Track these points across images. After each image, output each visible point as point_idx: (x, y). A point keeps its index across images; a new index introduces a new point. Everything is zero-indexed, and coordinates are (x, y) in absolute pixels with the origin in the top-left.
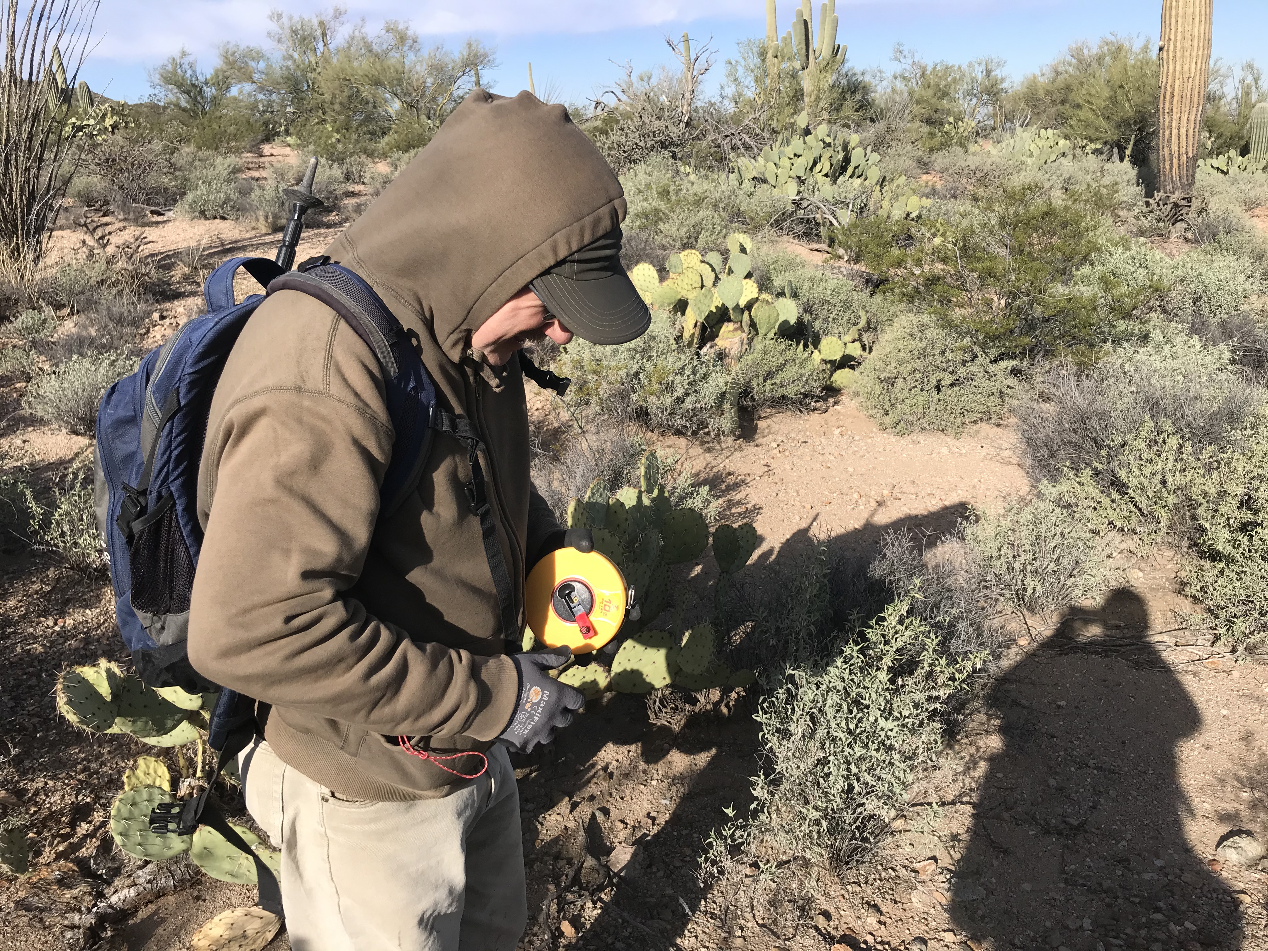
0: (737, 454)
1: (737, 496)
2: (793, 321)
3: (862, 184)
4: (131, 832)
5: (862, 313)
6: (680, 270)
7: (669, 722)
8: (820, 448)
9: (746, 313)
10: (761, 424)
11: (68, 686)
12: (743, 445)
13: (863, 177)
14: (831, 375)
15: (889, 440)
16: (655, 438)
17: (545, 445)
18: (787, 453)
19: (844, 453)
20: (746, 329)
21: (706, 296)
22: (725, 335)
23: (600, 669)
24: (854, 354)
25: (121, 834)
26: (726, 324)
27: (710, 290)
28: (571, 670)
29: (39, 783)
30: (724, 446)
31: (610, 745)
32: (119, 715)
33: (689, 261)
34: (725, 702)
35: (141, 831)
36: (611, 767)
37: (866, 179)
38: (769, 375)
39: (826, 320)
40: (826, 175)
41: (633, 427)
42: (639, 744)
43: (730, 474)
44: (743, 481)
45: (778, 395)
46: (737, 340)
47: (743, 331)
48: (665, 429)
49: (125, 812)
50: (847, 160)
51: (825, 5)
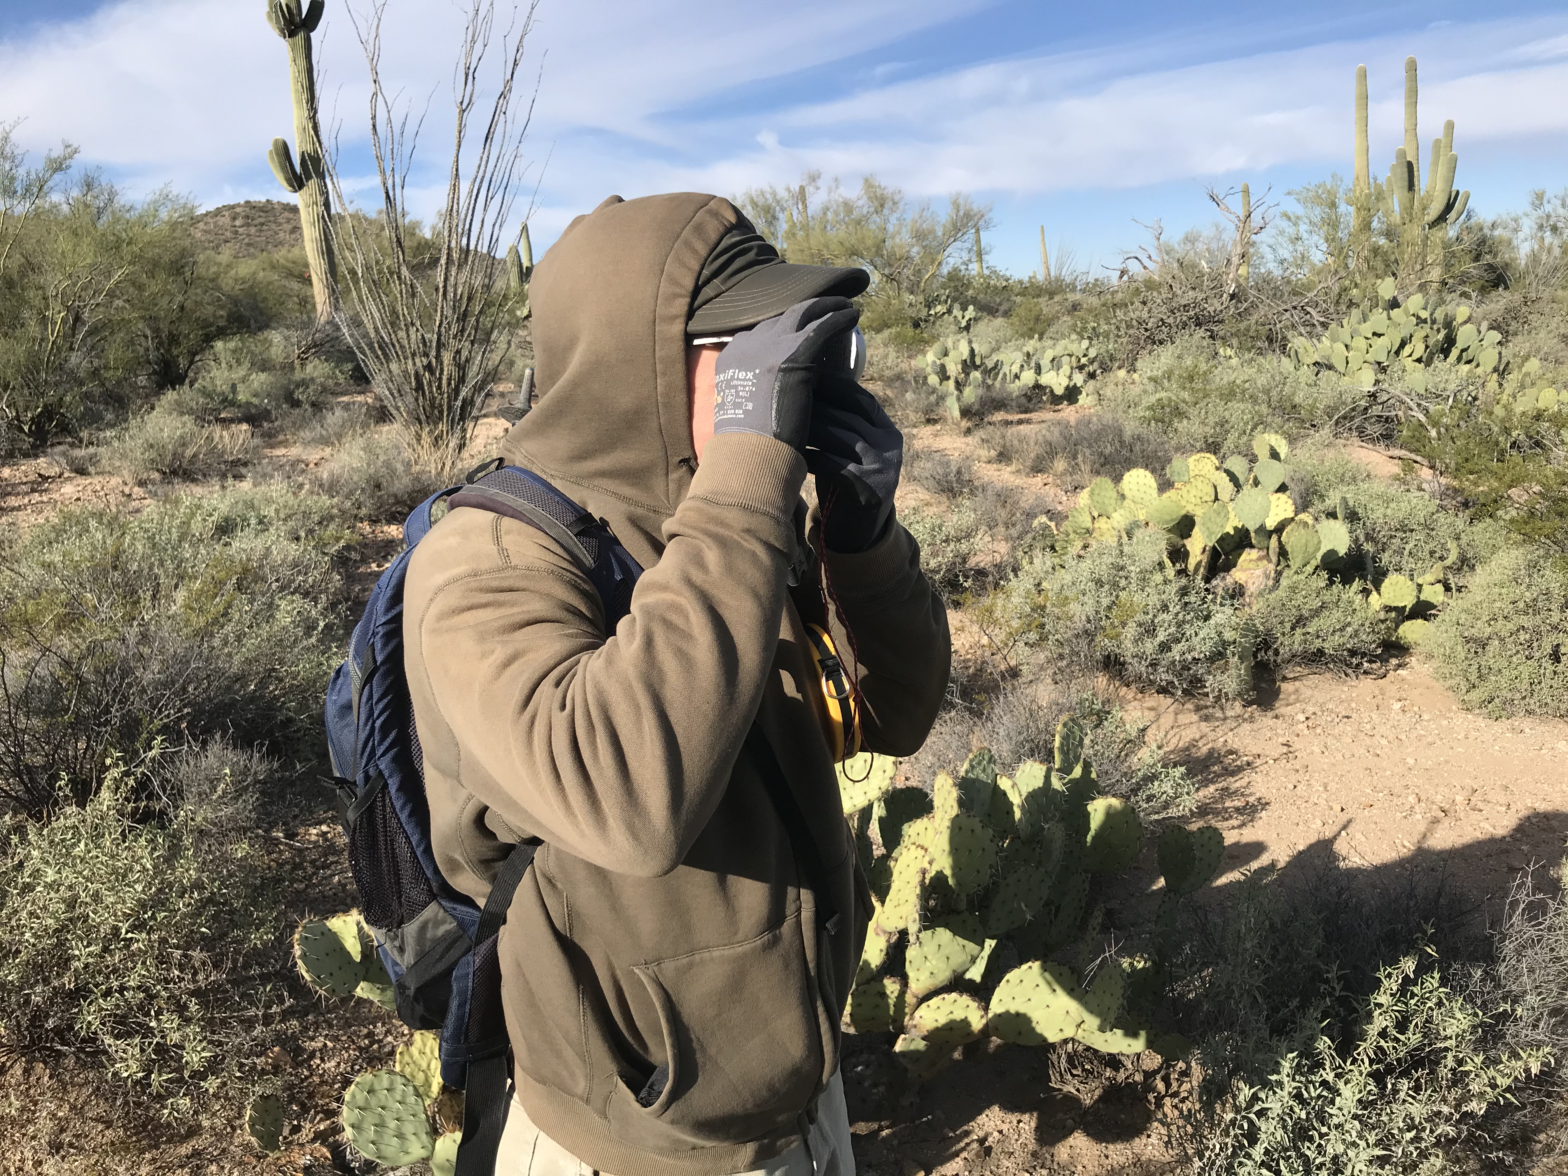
0: (1246, 726)
1: (1236, 783)
2: (1342, 551)
3: (1470, 371)
4: (365, 1125)
5: (1452, 545)
6: (1186, 479)
7: (1078, 1090)
8: (1368, 726)
9: (1274, 538)
10: (1287, 687)
11: (306, 938)
12: (1256, 714)
13: (1474, 364)
14: (1397, 627)
15: (1478, 722)
16: (1130, 696)
17: (965, 694)
18: (1319, 731)
19: (1403, 737)
20: (1274, 559)
21: (1219, 514)
22: (1245, 565)
23: (974, 1005)
24: (1434, 601)
25: (353, 1126)
26: (1247, 550)
27: (1224, 506)
28: (935, 999)
29: (318, 1044)
30: (1229, 713)
31: (996, 1108)
32: (365, 979)
33: (1200, 467)
34: (1163, 1072)
35: (376, 1125)
36: (990, 1139)
37: (1478, 365)
38: (1300, 621)
39: (1400, 552)
40: (1419, 360)
41: (1101, 680)
42: (1035, 1115)
43: (1231, 752)
44: (1248, 764)
45: (1313, 648)
46: (1259, 572)
47: (1270, 561)
48: (1145, 685)
49: (360, 1098)
50: (1450, 341)
51: (1438, 142)
